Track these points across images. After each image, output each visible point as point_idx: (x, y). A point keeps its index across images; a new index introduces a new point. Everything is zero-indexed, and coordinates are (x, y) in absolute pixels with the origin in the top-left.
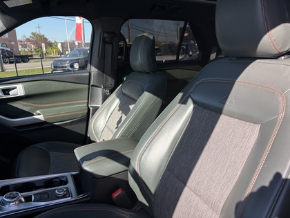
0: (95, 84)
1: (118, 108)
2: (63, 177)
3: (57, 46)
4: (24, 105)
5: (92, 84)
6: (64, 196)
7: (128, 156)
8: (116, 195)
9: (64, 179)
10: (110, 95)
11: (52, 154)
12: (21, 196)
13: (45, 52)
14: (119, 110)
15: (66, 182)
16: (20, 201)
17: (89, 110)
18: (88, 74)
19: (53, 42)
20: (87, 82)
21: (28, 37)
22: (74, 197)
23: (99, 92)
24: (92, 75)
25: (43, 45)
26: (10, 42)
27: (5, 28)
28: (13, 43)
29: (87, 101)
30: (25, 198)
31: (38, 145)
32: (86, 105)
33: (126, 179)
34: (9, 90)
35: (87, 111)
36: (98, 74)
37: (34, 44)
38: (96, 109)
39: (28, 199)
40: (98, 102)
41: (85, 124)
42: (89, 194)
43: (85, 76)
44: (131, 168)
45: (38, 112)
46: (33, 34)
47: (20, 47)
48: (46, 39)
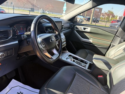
0: (118, 36)
1: (123, 49)
2: (87, 62)
3: (117, 17)
4: (88, 35)
5: (116, 35)
6: (84, 67)
7: (112, 66)
8: (100, 77)
9: (87, 63)
10: (123, 42)
11: (89, 55)
12: (73, 59)
13: (110, 19)
14: (123, 50)
15: (87, 64)
16: (72, 60)
17: (110, 45)
18: (117, 30)
19: (116, 15)
20: (115, 34)
21: (106, 12)
22: (86, 68)
23: (119, 39)
24: (119, 31)
25: (111, 16)
26: (99, 13)
27: (92, 7)
28: (99, 14)
29: (111, 41)
30: (73, 60)
31: (86, 50)
32: (110, 43)
33: (106, 74)
34: (86, 28)
35: (109, 45)
36: (121, 31)
37: (107, 15)
38: (113, 46)
39: (74, 61)
40: (116, 43)
41: (106, 50)
42: (91, 71)
43: (115, 31)
44: (110, 71)
45: (91, 39)
46: (109, 11)
47: (101, 15)
48: (113, 14)
